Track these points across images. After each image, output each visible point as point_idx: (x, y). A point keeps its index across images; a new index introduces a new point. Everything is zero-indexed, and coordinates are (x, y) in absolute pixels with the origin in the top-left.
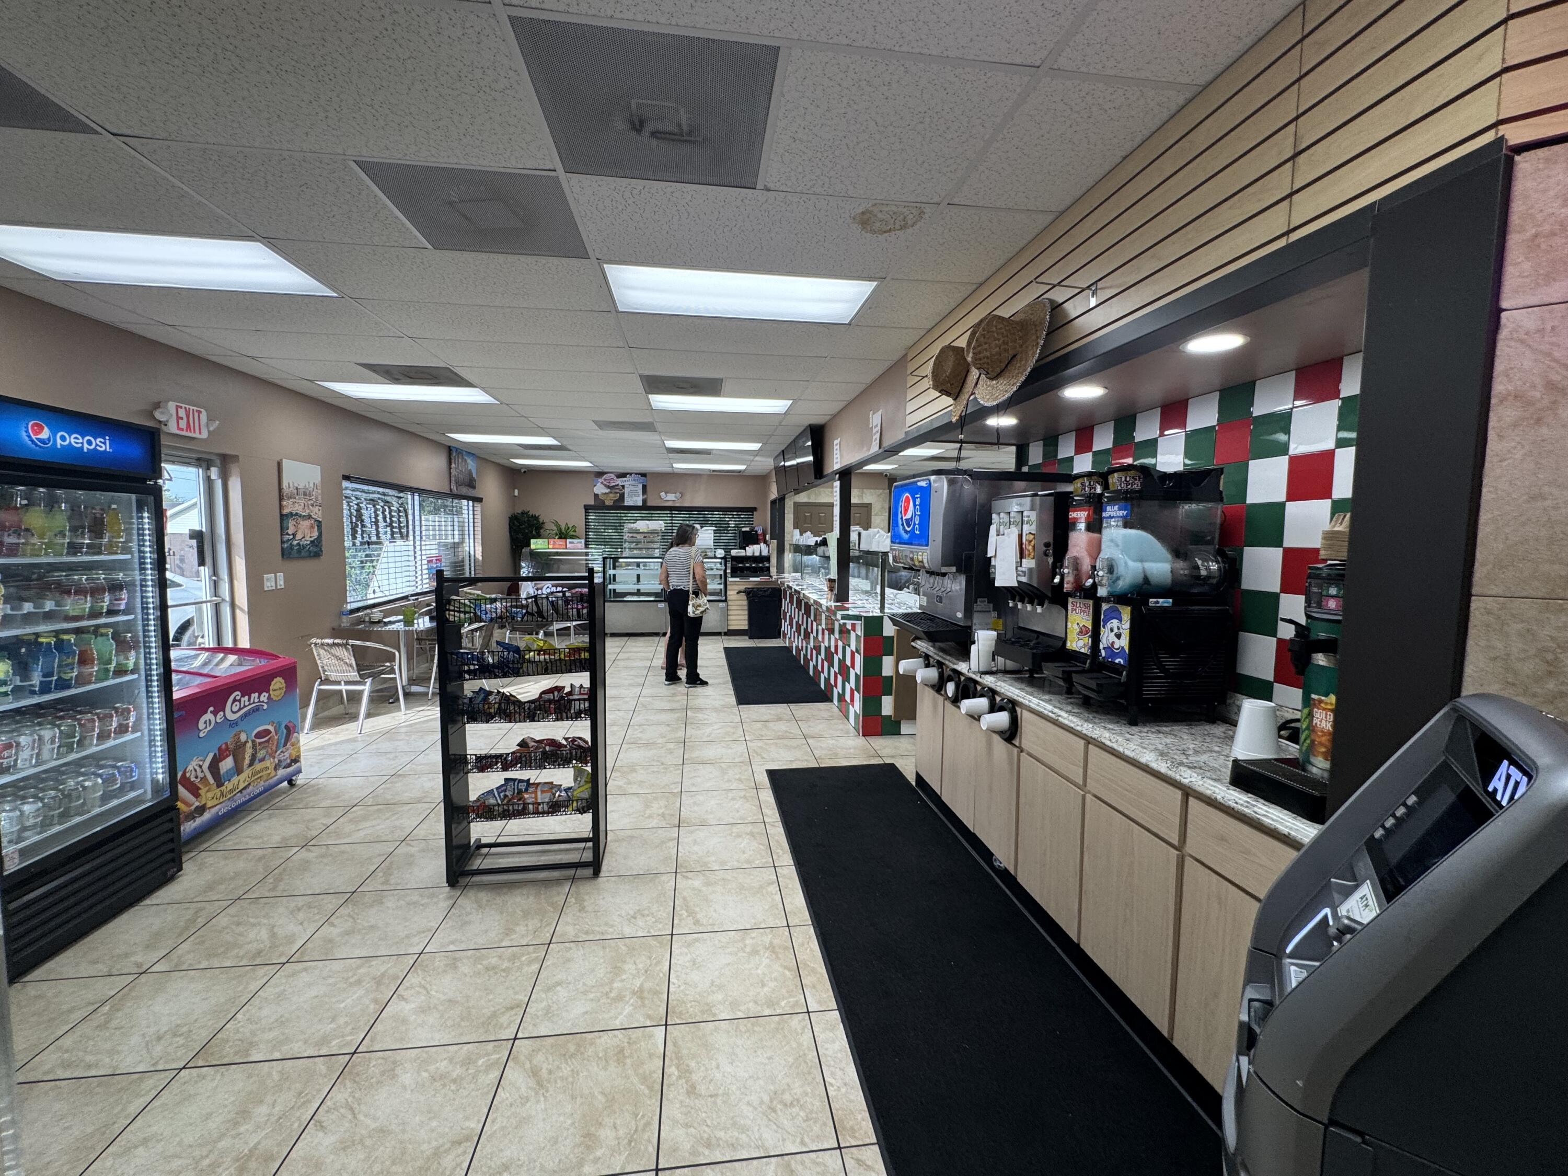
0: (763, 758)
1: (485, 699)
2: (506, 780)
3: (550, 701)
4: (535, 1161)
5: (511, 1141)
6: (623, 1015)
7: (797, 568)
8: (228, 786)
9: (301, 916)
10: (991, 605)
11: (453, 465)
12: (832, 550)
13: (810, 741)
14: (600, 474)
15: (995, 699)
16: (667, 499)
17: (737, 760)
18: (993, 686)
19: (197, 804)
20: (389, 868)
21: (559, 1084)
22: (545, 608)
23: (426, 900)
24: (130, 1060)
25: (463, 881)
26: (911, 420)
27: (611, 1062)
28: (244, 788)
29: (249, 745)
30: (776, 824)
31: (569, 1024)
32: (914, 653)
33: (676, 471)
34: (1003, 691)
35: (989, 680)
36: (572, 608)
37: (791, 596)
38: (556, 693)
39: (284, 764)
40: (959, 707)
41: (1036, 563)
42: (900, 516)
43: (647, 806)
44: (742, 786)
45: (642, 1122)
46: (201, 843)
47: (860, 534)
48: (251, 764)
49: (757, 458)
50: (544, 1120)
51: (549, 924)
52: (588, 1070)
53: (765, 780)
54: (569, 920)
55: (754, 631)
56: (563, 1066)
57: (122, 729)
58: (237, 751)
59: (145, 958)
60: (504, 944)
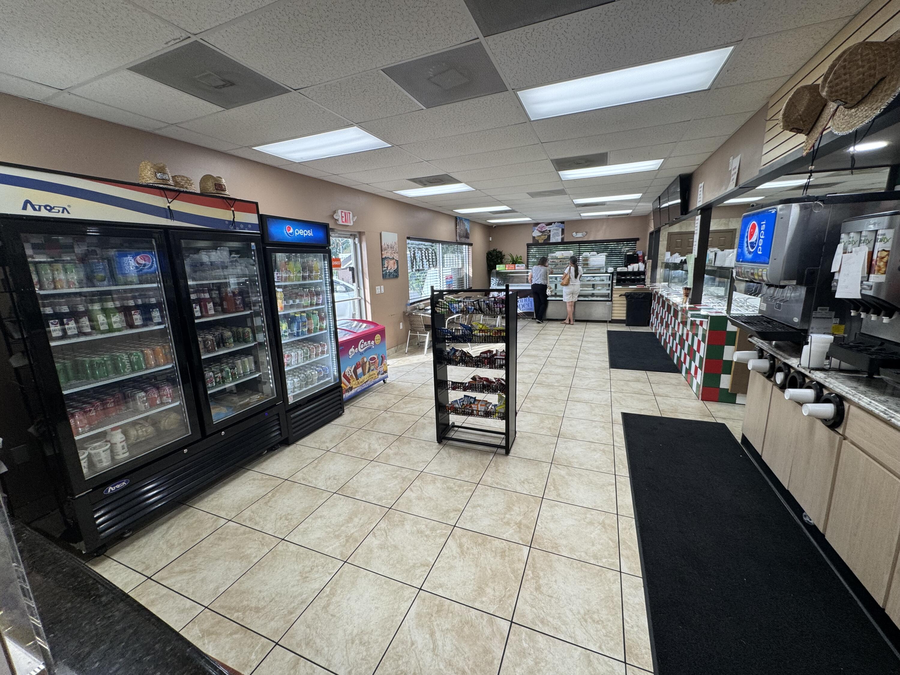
0: (621, 404)
1: (454, 354)
2: (465, 396)
3: (485, 358)
4: (454, 589)
5: (445, 575)
6: (509, 533)
7: (666, 279)
8: (360, 380)
9: (380, 441)
10: (833, 313)
11: (458, 227)
12: (690, 266)
13: (658, 398)
14: (537, 224)
15: (822, 392)
16: (577, 236)
17: (602, 403)
18: (822, 381)
19: (349, 386)
20: (415, 428)
21: (471, 556)
22: (483, 307)
23: (427, 447)
24: (321, 484)
25: (444, 442)
26: (766, 159)
27: (498, 555)
28: (366, 382)
29: (368, 363)
30: (622, 448)
31: (481, 528)
32: (750, 347)
33: (583, 218)
34: (831, 386)
35: (818, 376)
36: (497, 307)
37: (659, 298)
38: (488, 354)
39: (381, 373)
40: (784, 392)
41: (887, 278)
42: (746, 240)
43: (542, 421)
44: (603, 420)
45: (508, 593)
46: (352, 402)
47: (716, 254)
48: (369, 372)
49: (640, 204)
50: (461, 571)
51: (479, 474)
52: (486, 555)
53: (619, 419)
54: (490, 475)
55: (629, 321)
56: (474, 548)
57: (323, 353)
58: (363, 365)
59: (330, 445)
60: (457, 478)
